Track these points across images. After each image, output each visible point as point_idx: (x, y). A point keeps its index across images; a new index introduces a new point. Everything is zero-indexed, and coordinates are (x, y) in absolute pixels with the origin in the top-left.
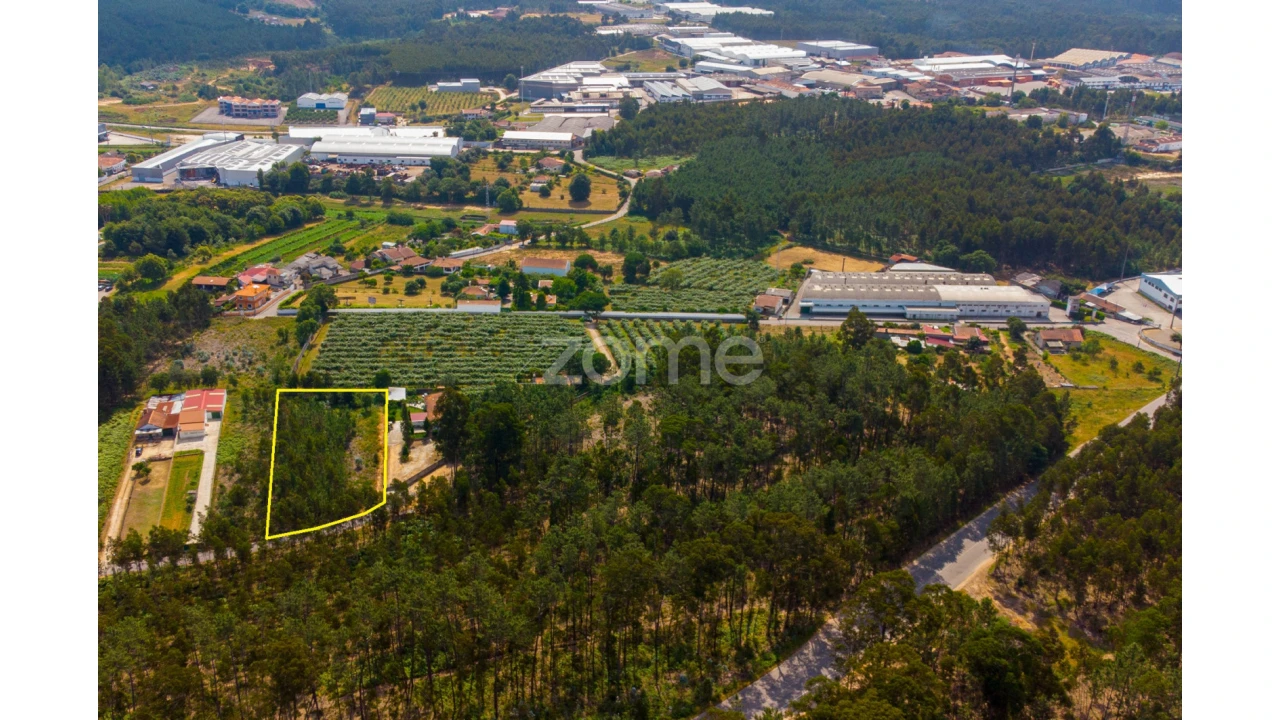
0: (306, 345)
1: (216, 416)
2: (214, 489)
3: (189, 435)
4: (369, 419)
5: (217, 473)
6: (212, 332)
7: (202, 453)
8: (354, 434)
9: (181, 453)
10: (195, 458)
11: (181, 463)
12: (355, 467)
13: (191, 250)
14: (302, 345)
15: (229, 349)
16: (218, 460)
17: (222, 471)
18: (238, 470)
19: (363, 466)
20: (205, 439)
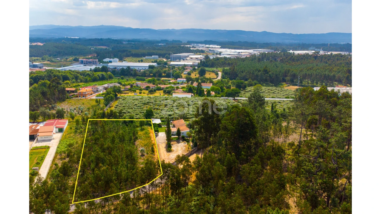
0: (108, 106)
1: (61, 130)
2: (51, 167)
3: (43, 139)
4: (144, 132)
5: (55, 157)
6: (66, 102)
7: (49, 147)
8: (136, 138)
9: (36, 147)
10: (44, 150)
11: (34, 153)
12: (140, 154)
13: (62, 83)
14: (106, 105)
15: (73, 108)
16: (57, 150)
17: (58, 157)
18: (68, 156)
19: (145, 154)
20: (52, 141)
